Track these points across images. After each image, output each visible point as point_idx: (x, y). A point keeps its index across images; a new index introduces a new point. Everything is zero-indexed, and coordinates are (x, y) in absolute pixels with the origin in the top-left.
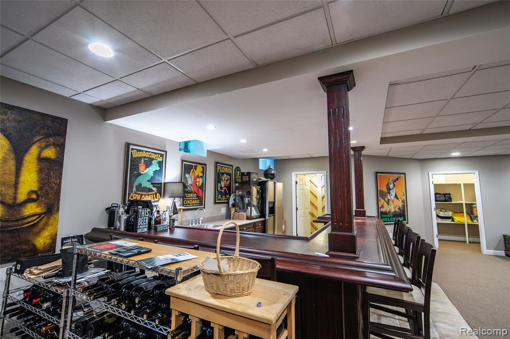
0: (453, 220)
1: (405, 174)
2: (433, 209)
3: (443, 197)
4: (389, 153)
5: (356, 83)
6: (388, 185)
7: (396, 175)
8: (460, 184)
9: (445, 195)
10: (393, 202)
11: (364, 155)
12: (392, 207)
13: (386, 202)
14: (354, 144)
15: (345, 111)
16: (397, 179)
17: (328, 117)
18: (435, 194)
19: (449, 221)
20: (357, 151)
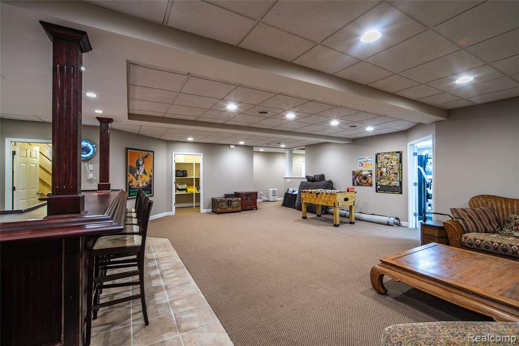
0: (187, 192)
1: (153, 152)
2: (173, 183)
3: (182, 173)
4: (140, 130)
5: (92, 47)
6: (138, 161)
7: (146, 153)
8: (193, 164)
9: (183, 171)
10: (141, 177)
11: (113, 129)
12: (141, 182)
13: (135, 177)
14: (99, 114)
15: (75, 72)
16: (147, 156)
17: (53, 72)
18: (176, 171)
19: (184, 192)
20: (104, 122)
